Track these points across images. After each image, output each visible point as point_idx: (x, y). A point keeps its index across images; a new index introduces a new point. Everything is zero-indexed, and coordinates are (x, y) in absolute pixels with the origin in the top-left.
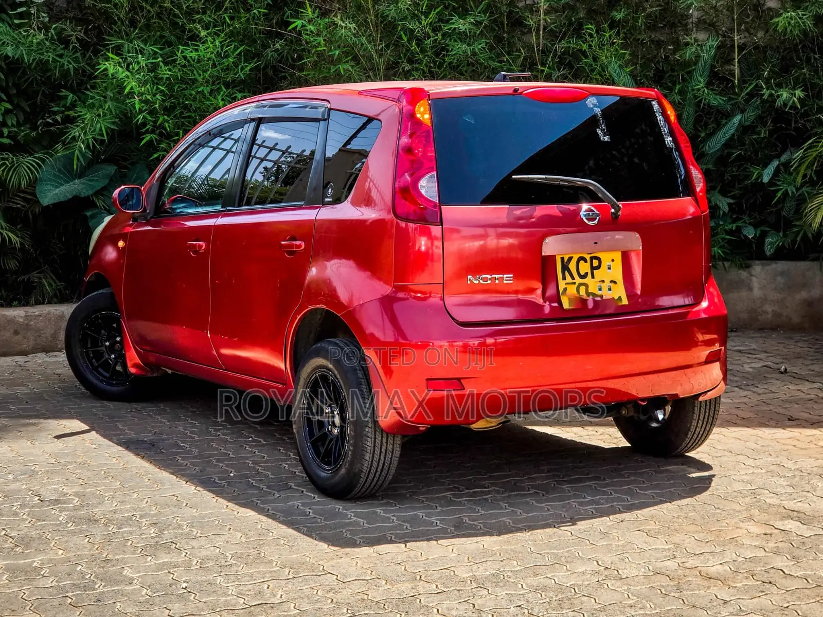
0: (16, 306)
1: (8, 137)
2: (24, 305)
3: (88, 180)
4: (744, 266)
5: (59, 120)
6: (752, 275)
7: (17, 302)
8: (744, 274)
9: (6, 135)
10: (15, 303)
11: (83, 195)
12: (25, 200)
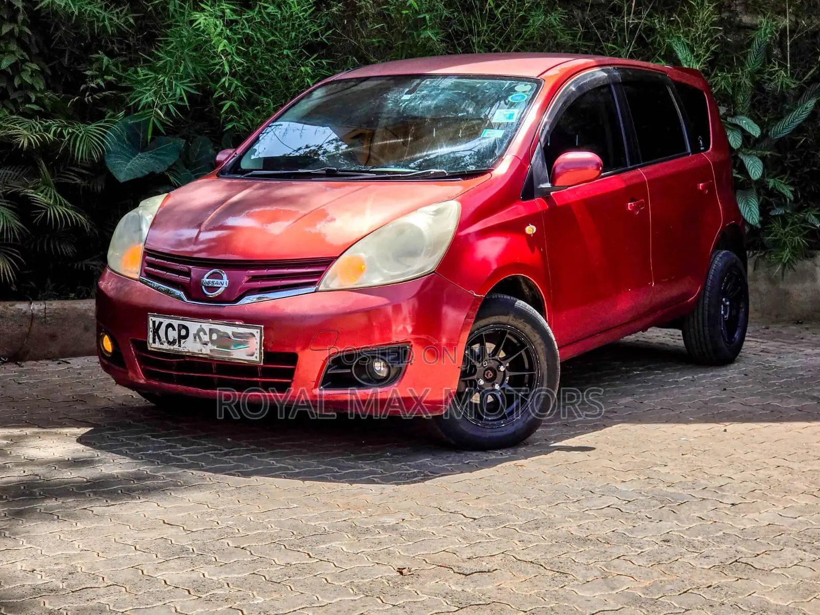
0: (73, 299)
1: (36, 103)
2: (83, 298)
3: (156, 154)
4: (808, 255)
5: (102, 84)
6: (816, 265)
7: (73, 295)
8: (808, 263)
9: (33, 101)
10: (72, 295)
11: (158, 172)
12: (80, 175)
